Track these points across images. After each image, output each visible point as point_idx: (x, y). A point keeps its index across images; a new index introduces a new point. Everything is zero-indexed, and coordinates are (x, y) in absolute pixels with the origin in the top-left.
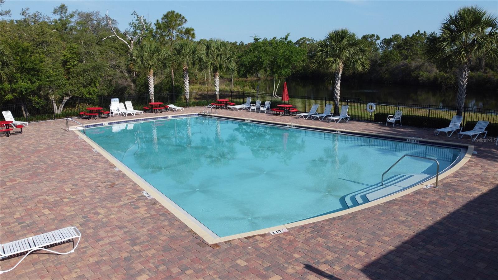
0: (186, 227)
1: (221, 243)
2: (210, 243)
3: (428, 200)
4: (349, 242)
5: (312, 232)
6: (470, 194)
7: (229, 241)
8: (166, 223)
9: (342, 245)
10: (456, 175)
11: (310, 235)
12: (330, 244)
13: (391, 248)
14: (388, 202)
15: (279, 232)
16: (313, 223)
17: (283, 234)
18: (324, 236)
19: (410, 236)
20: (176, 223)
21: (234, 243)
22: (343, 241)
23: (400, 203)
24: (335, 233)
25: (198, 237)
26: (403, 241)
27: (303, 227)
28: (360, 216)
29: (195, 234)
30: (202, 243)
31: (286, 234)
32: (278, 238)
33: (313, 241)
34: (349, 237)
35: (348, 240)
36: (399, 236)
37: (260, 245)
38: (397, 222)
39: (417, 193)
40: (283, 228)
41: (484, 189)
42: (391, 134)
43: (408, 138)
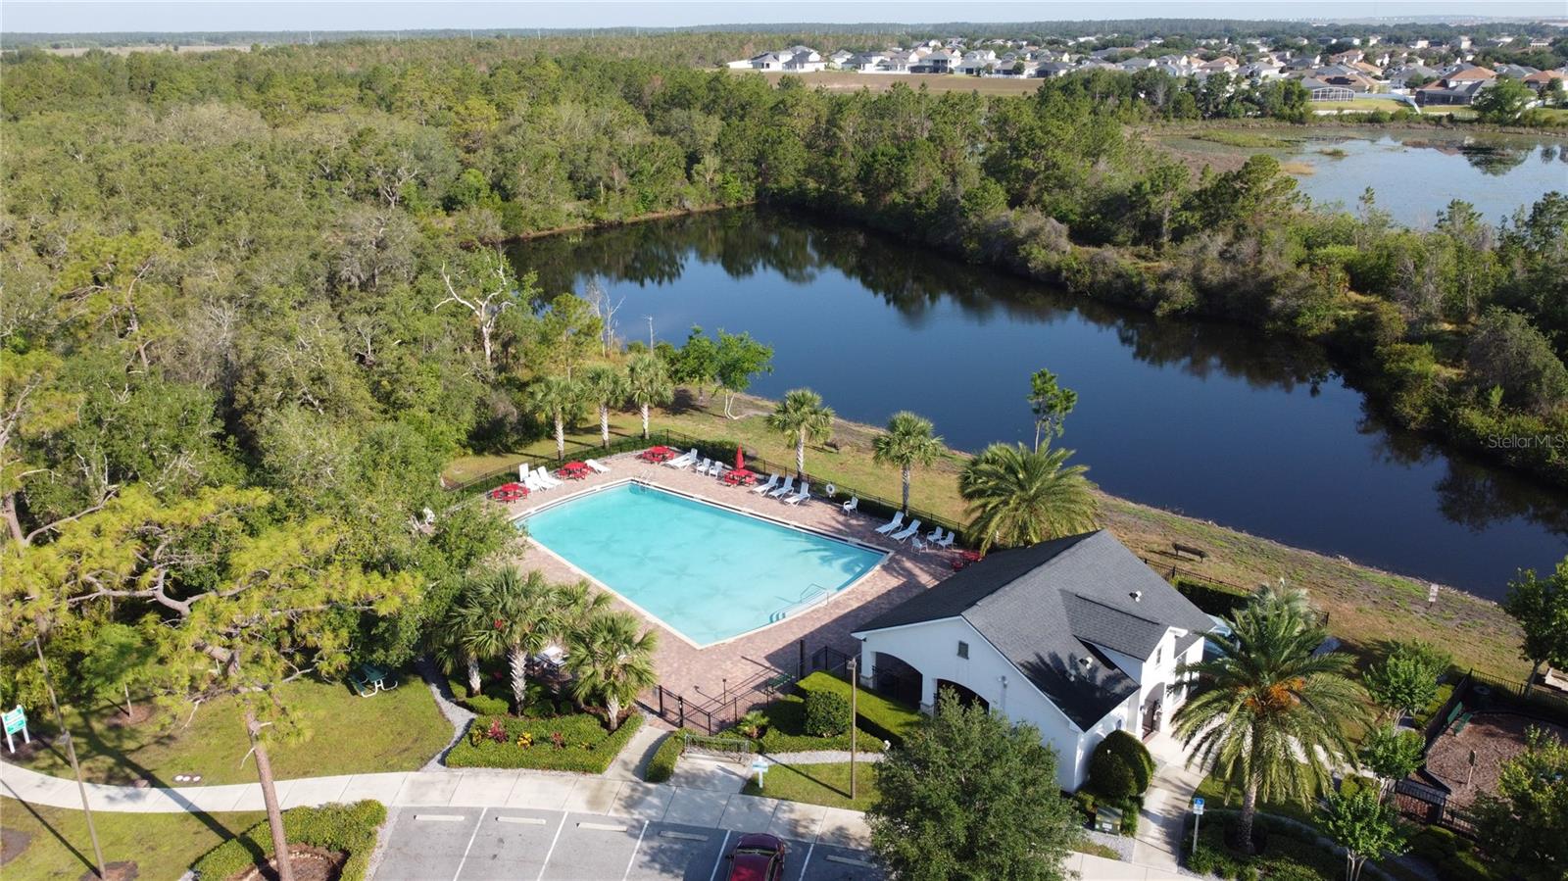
1: (702, 649)
2: (698, 649)
5: (747, 639)
6: (844, 610)
7: (706, 648)
10: (851, 592)
15: (730, 642)
16: (749, 635)
21: (709, 649)
23: (800, 619)
28: (774, 629)
29: (690, 645)
30: (694, 649)
31: (734, 643)
39: (814, 611)
41: (856, 606)
42: (839, 531)
43: (850, 539)
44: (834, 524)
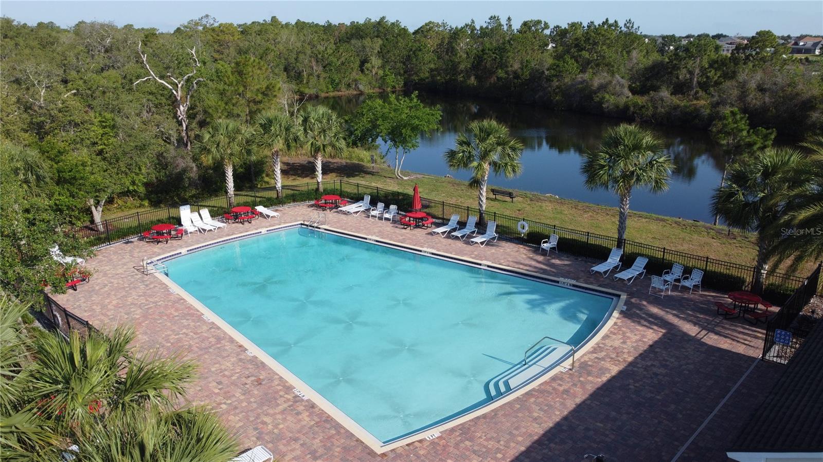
0: (353, 435)
1: (387, 452)
2: (379, 453)
3: (561, 389)
4: (491, 444)
5: (461, 434)
6: (600, 378)
7: (393, 450)
8: (334, 432)
9: (485, 448)
10: (595, 350)
11: (459, 438)
12: (476, 448)
13: (523, 449)
14: (527, 393)
15: (434, 437)
16: (461, 424)
17: (437, 438)
18: (471, 439)
19: (539, 436)
20: (342, 431)
21: (398, 452)
22: (485, 443)
23: (537, 394)
24: (479, 435)
25: (367, 447)
26: (533, 441)
27: (453, 430)
28: (501, 413)
29: (363, 443)
30: (372, 453)
31: (439, 438)
32: (433, 443)
33: (462, 445)
34: (490, 439)
35: (490, 442)
36: (530, 435)
37: (420, 452)
38: (531, 419)
39: (554, 379)
40: (436, 432)
41: (615, 370)
42: (544, 271)
43: (561, 279)
44: (534, 263)
